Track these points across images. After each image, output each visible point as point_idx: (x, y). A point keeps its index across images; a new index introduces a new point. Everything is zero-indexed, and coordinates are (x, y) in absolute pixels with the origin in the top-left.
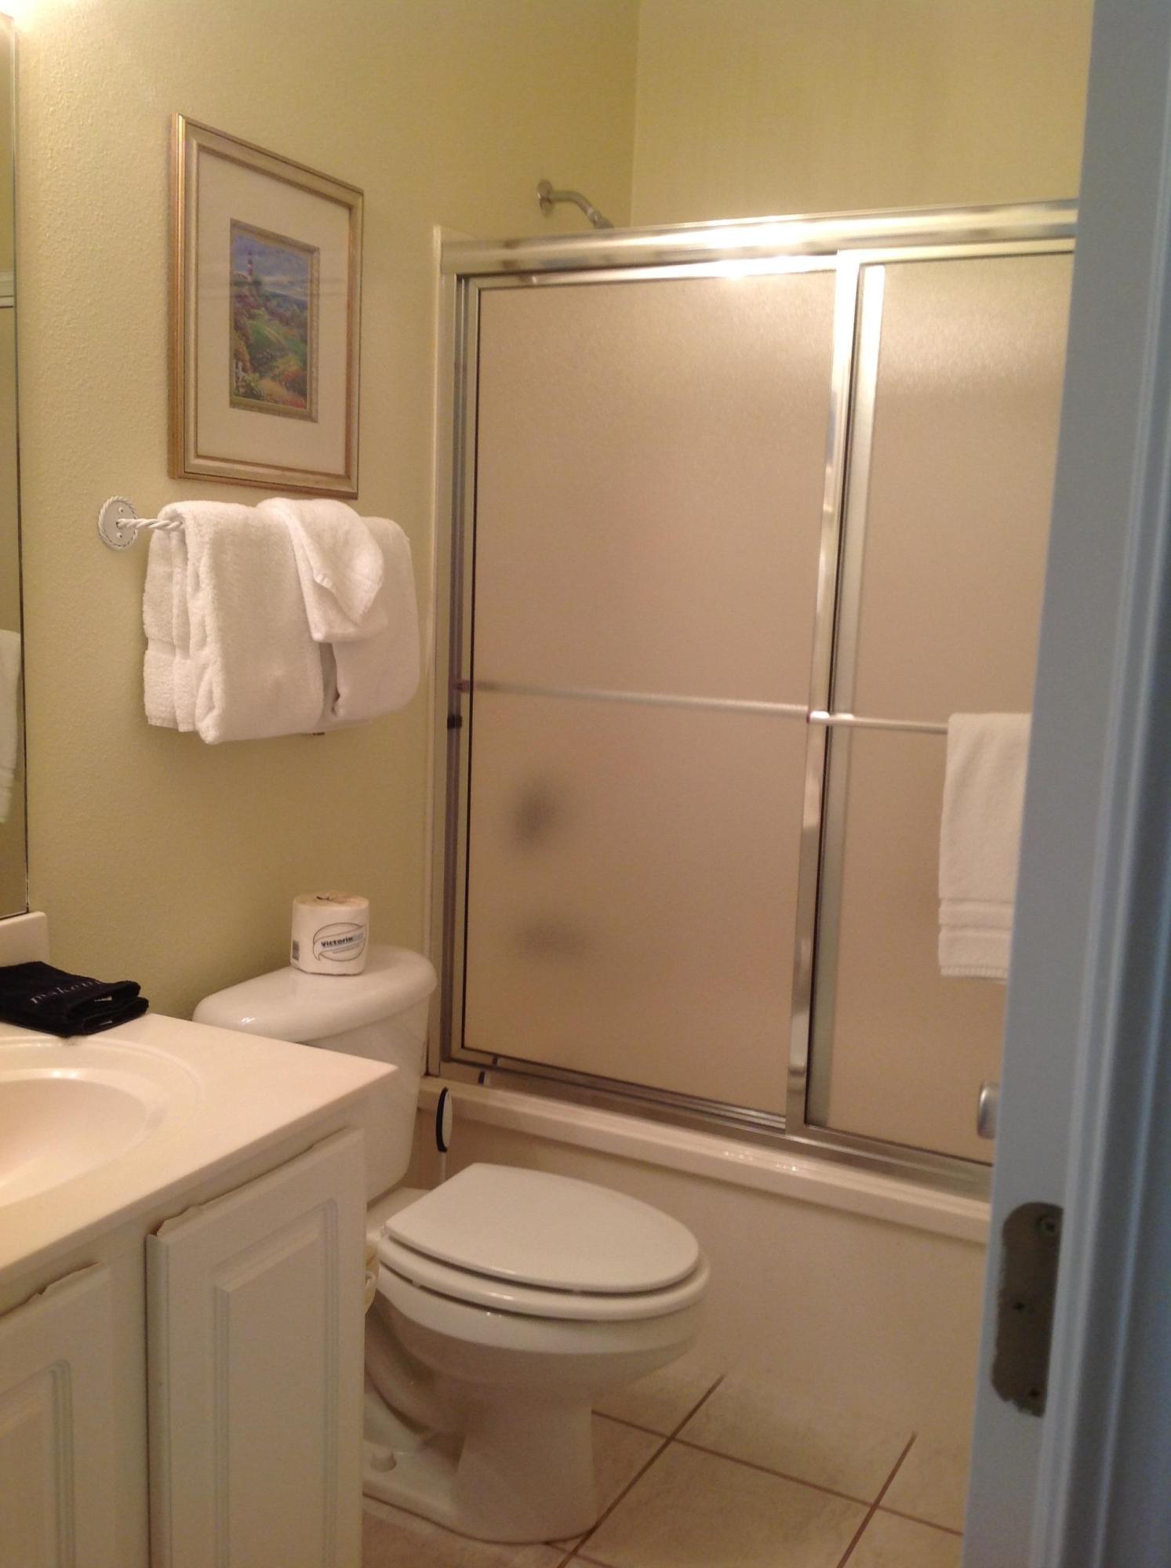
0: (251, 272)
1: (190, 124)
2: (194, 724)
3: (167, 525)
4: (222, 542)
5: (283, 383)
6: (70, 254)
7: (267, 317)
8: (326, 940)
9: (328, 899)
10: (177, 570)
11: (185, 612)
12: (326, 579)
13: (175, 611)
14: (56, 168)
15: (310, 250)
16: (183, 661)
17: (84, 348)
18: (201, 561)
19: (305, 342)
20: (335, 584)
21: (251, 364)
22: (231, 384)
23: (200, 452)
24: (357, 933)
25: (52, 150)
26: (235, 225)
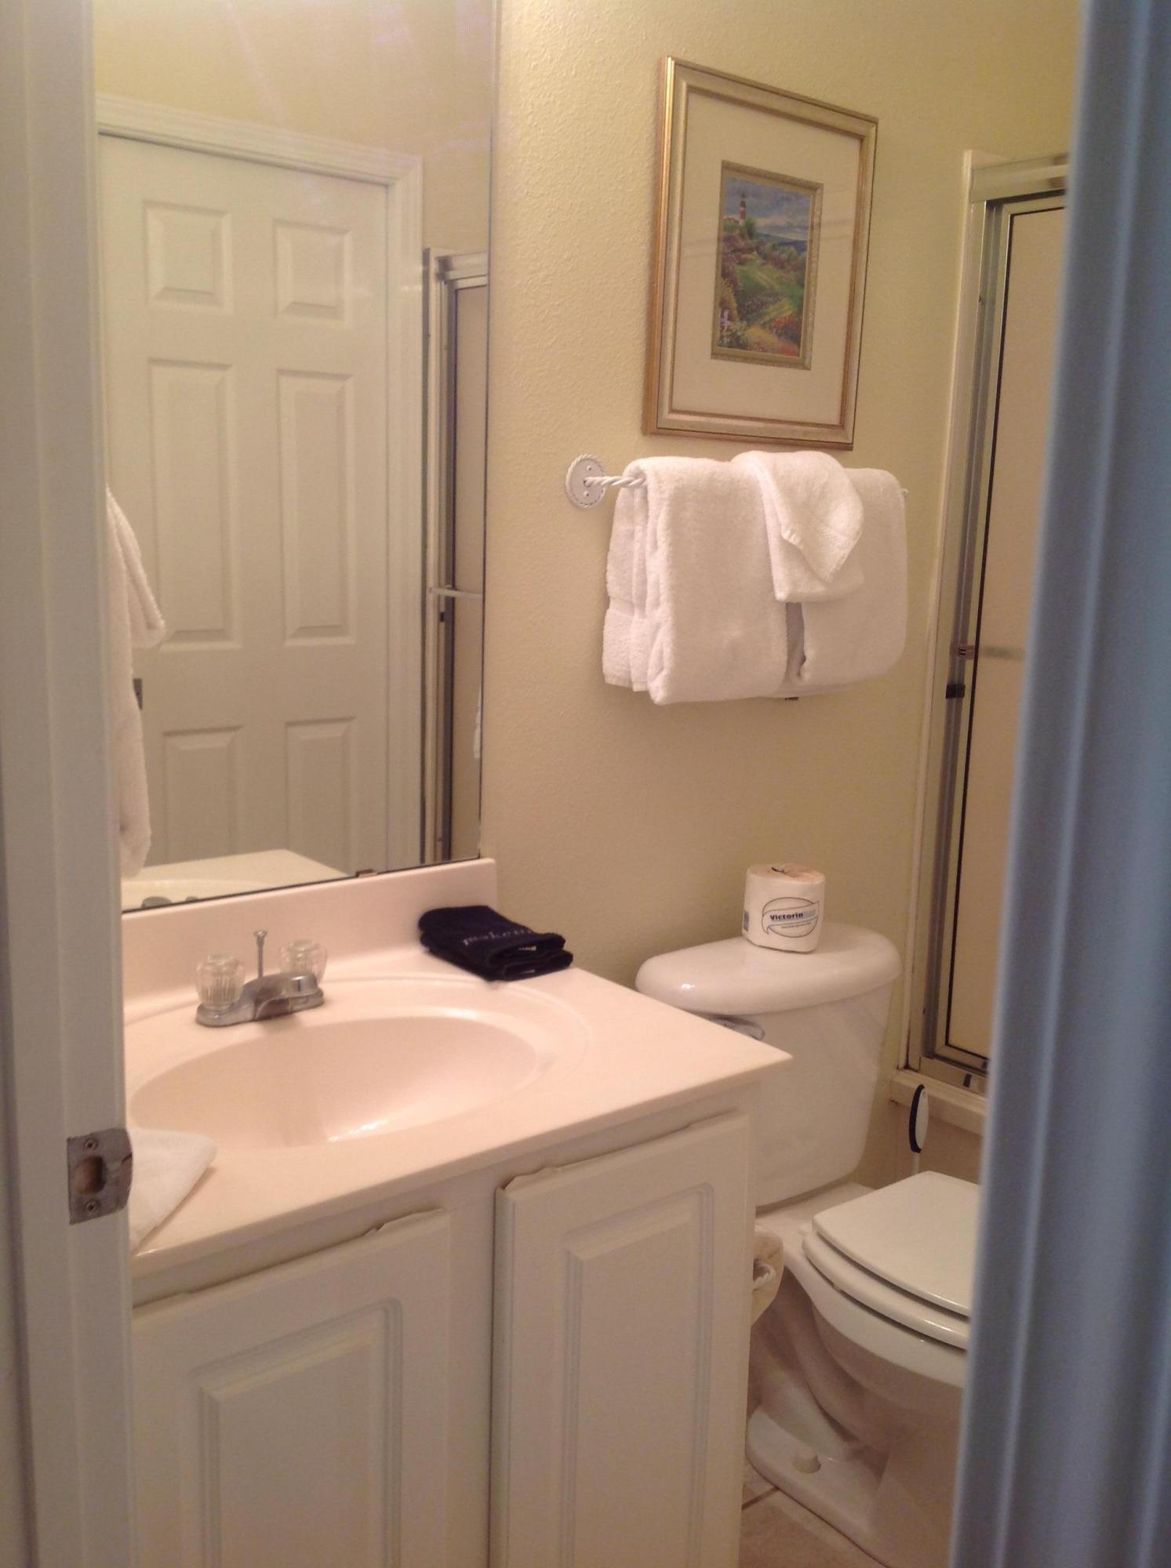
0: (743, 215)
1: (680, 65)
2: (645, 683)
3: (629, 482)
4: (680, 498)
5: (775, 330)
6: (548, 210)
7: (759, 261)
8: (773, 913)
9: (783, 872)
10: (639, 528)
11: (643, 571)
12: (794, 535)
13: (635, 570)
14: (536, 123)
15: (813, 188)
16: (641, 620)
17: (559, 305)
18: (659, 518)
19: (803, 286)
20: (802, 541)
21: (739, 312)
22: (713, 335)
23: (676, 406)
24: (808, 909)
25: (533, 105)
26: (727, 167)
